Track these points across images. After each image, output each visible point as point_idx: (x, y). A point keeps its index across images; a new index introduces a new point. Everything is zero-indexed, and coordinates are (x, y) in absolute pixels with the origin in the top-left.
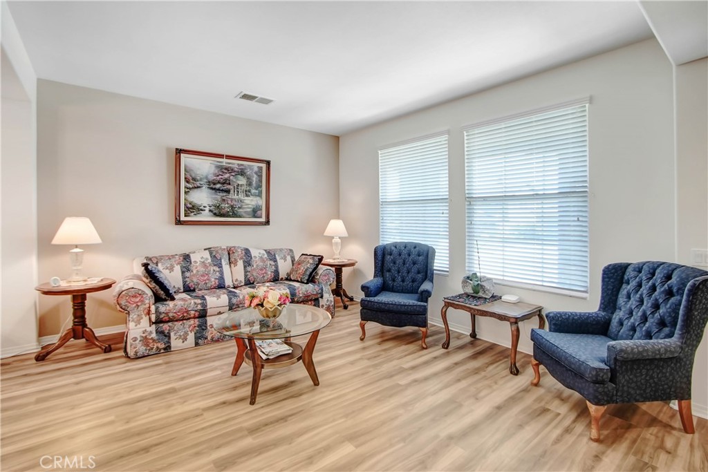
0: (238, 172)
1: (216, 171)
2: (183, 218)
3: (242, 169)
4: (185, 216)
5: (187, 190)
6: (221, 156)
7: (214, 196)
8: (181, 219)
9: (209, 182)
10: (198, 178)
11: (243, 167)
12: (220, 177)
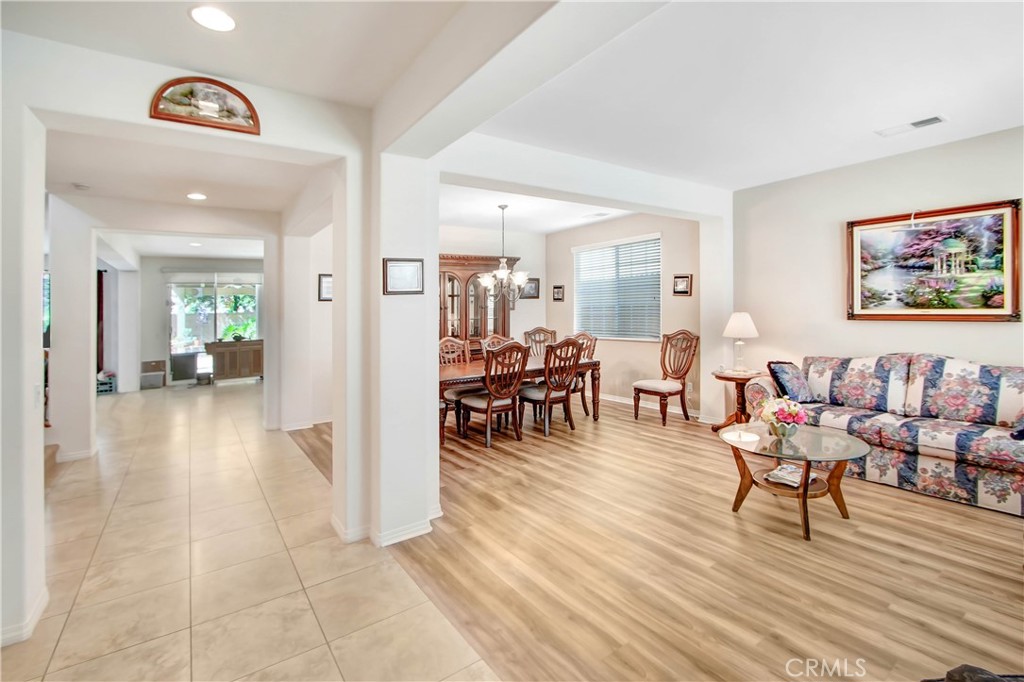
0: (949, 233)
1: (909, 240)
2: (858, 310)
3: (957, 227)
4: (862, 308)
5: (864, 274)
6: (907, 217)
7: (904, 278)
8: (856, 312)
9: (897, 258)
10: (880, 254)
11: (958, 224)
12: (916, 247)
